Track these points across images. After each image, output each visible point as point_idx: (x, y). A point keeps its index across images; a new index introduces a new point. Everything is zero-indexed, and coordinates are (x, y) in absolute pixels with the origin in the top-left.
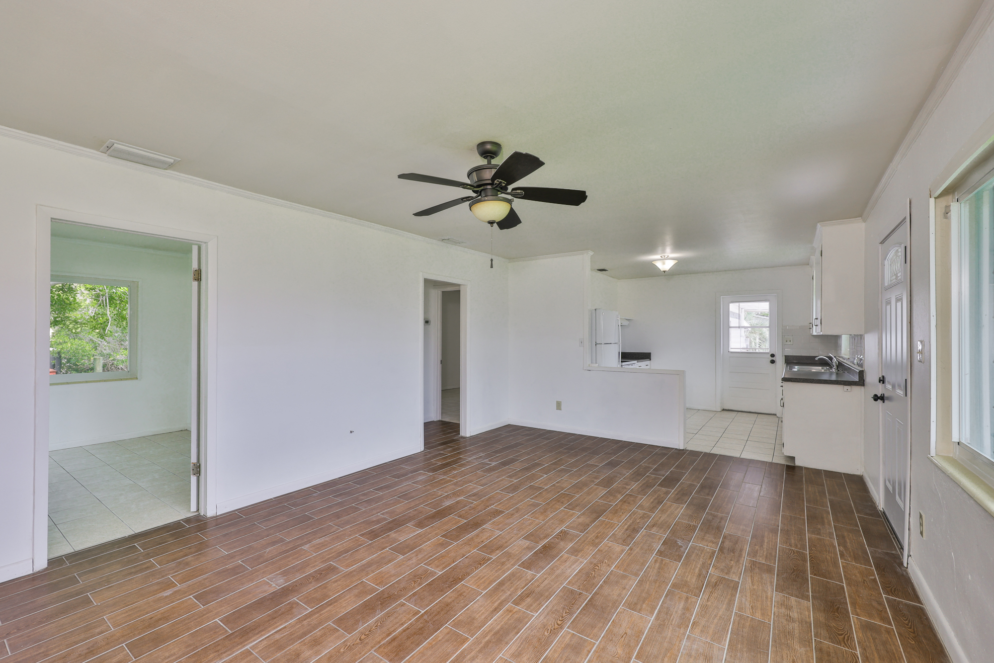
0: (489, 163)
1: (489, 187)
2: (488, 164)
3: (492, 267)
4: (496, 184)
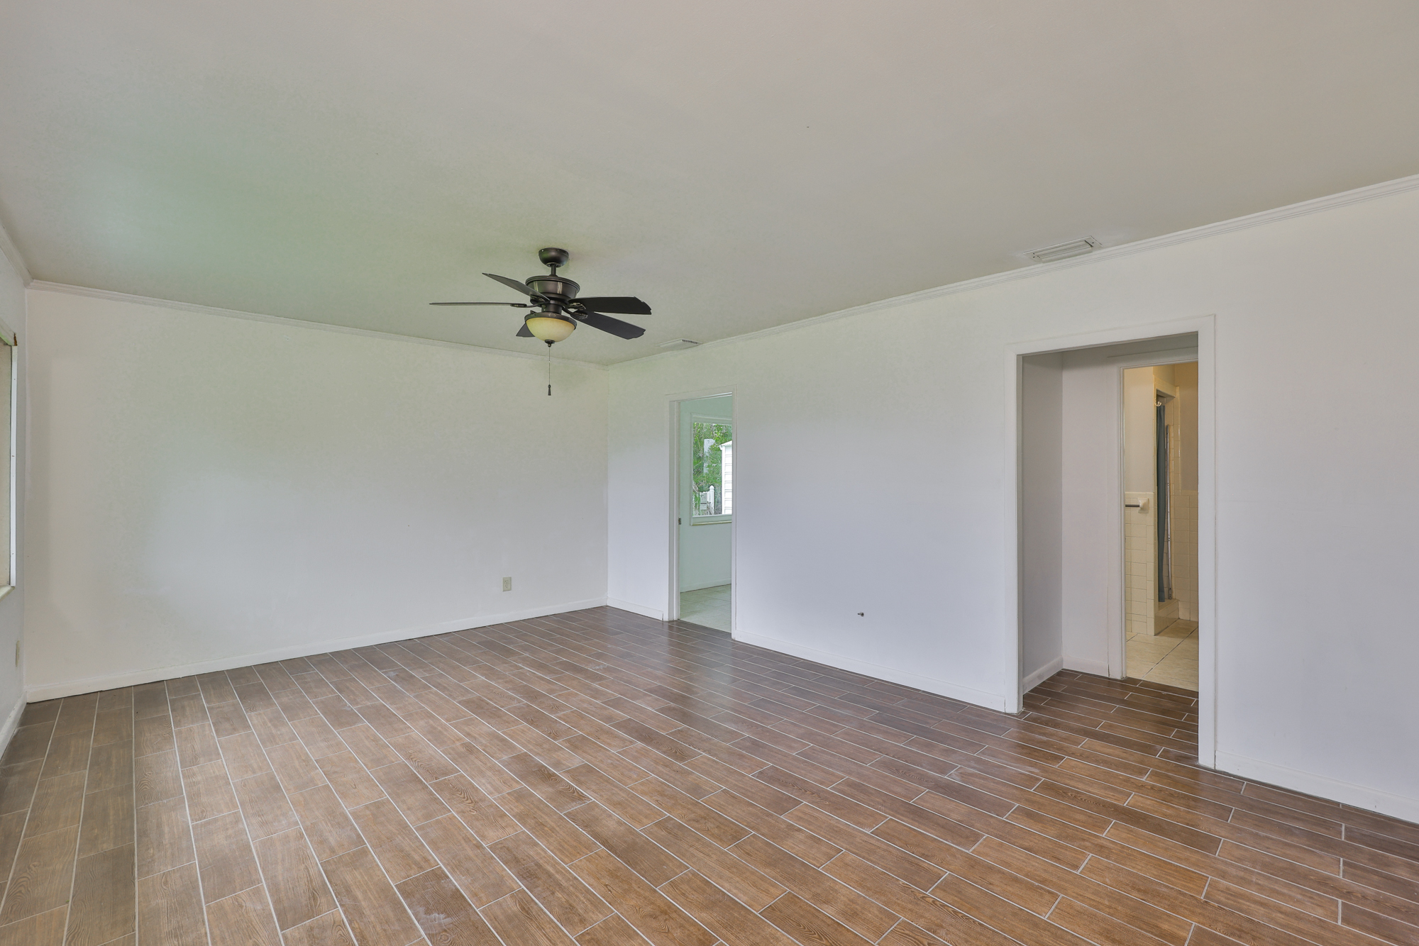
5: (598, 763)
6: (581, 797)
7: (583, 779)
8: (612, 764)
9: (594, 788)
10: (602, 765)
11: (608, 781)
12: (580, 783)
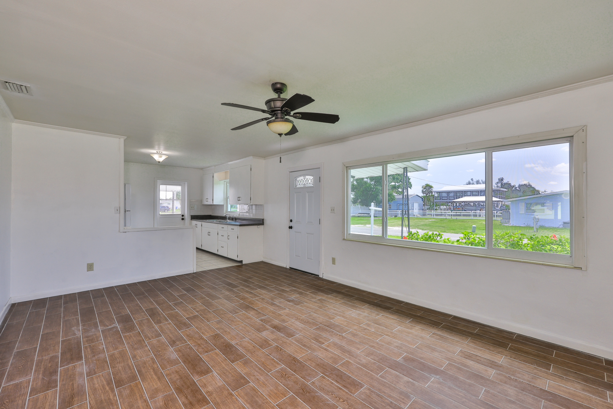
0: (279, 96)
1: (279, 112)
2: (278, 98)
3: (280, 162)
4: (284, 110)
5: (255, 333)
6: (262, 320)
7: (261, 326)
8: (249, 332)
9: (257, 323)
10: (253, 332)
11: (251, 326)
12: (262, 325)
